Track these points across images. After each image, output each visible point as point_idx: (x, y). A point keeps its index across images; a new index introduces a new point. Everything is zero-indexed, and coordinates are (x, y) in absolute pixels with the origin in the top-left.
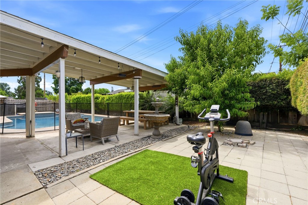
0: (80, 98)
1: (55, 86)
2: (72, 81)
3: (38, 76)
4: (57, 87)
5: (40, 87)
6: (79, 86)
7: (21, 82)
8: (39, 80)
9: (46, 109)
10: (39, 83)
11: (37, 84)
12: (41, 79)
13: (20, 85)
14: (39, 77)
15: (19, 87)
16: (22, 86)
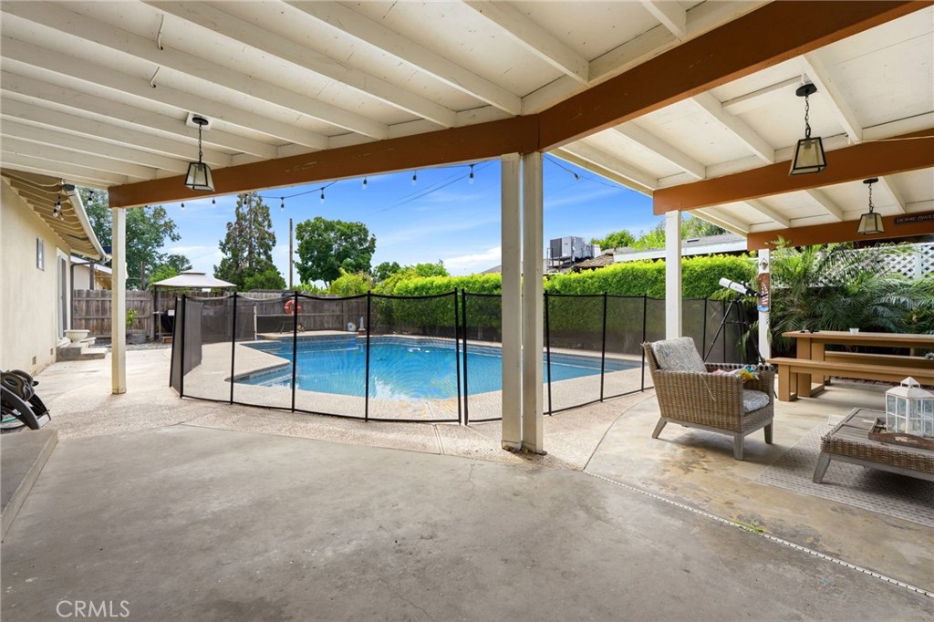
0: (429, 289)
1: (302, 261)
2: (344, 244)
3: (267, 233)
4: (307, 263)
5: (272, 261)
6: (363, 258)
7: (229, 249)
8: (271, 243)
9: (322, 324)
10: (270, 250)
11: (266, 253)
12: (274, 238)
13: (225, 257)
14: (269, 234)
15: (224, 261)
16: (229, 259)
